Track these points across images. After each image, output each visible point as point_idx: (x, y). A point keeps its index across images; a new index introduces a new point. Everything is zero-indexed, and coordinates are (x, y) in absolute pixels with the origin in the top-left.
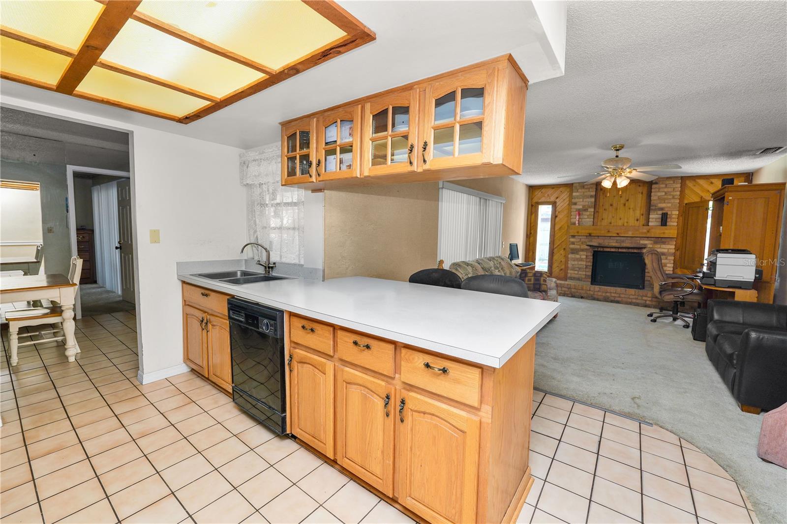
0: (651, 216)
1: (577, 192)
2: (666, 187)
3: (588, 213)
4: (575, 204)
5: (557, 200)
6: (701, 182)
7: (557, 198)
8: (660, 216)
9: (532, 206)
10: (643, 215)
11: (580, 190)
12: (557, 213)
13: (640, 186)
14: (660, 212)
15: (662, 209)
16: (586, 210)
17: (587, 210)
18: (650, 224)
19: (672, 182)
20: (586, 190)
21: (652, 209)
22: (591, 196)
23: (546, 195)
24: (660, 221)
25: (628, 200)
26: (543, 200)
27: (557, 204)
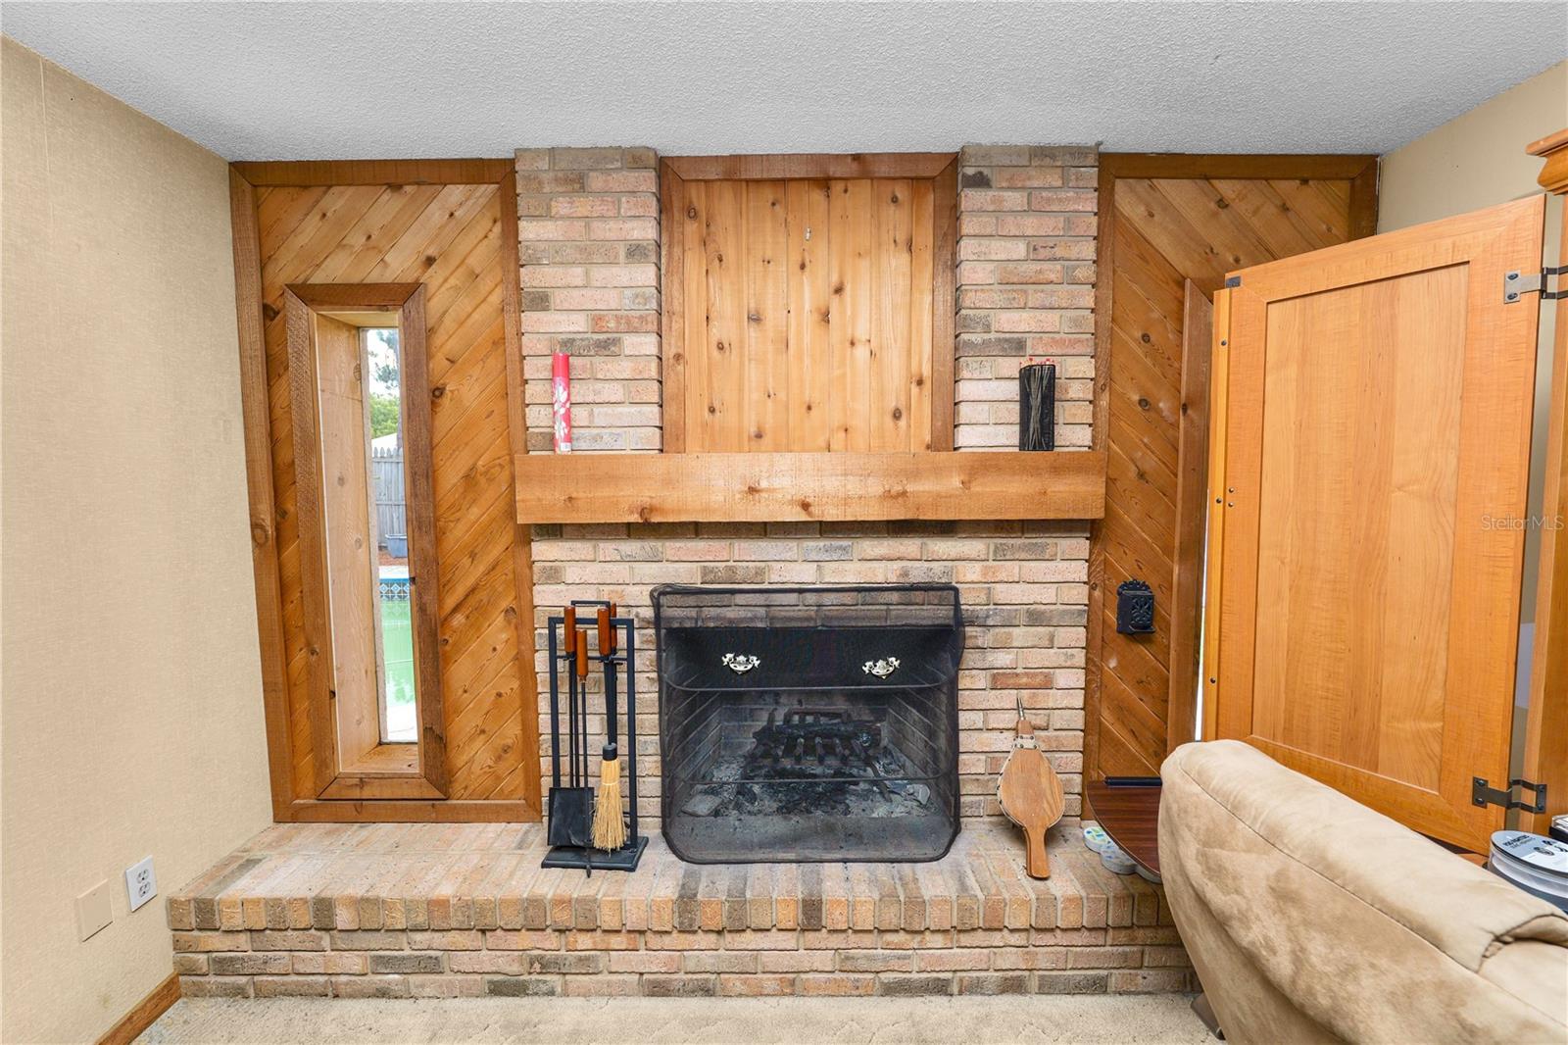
0: (966, 390)
1: (547, 216)
2: (1029, 210)
3: (623, 368)
4: (541, 302)
5: (434, 277)
6: (1178, 192)
7: (430, 261)
8: (1013, 389)
9: (269, 313)
10: (920, 383)
11: (561, 206)
12: (439, 363)
13: (895, 200)
14: (1012, 366)
15: (1018, 346)
16: (607, 347)
17: (616, 342)
18: (966, 437)
19: (1059, 183)
20: (599, 209)
21: (969, 344)
22: (635, 252)
23: (357, 240)
24: (1016, 418)
25: (839, 290)
26: (336, 270)
27: (435, 305)
